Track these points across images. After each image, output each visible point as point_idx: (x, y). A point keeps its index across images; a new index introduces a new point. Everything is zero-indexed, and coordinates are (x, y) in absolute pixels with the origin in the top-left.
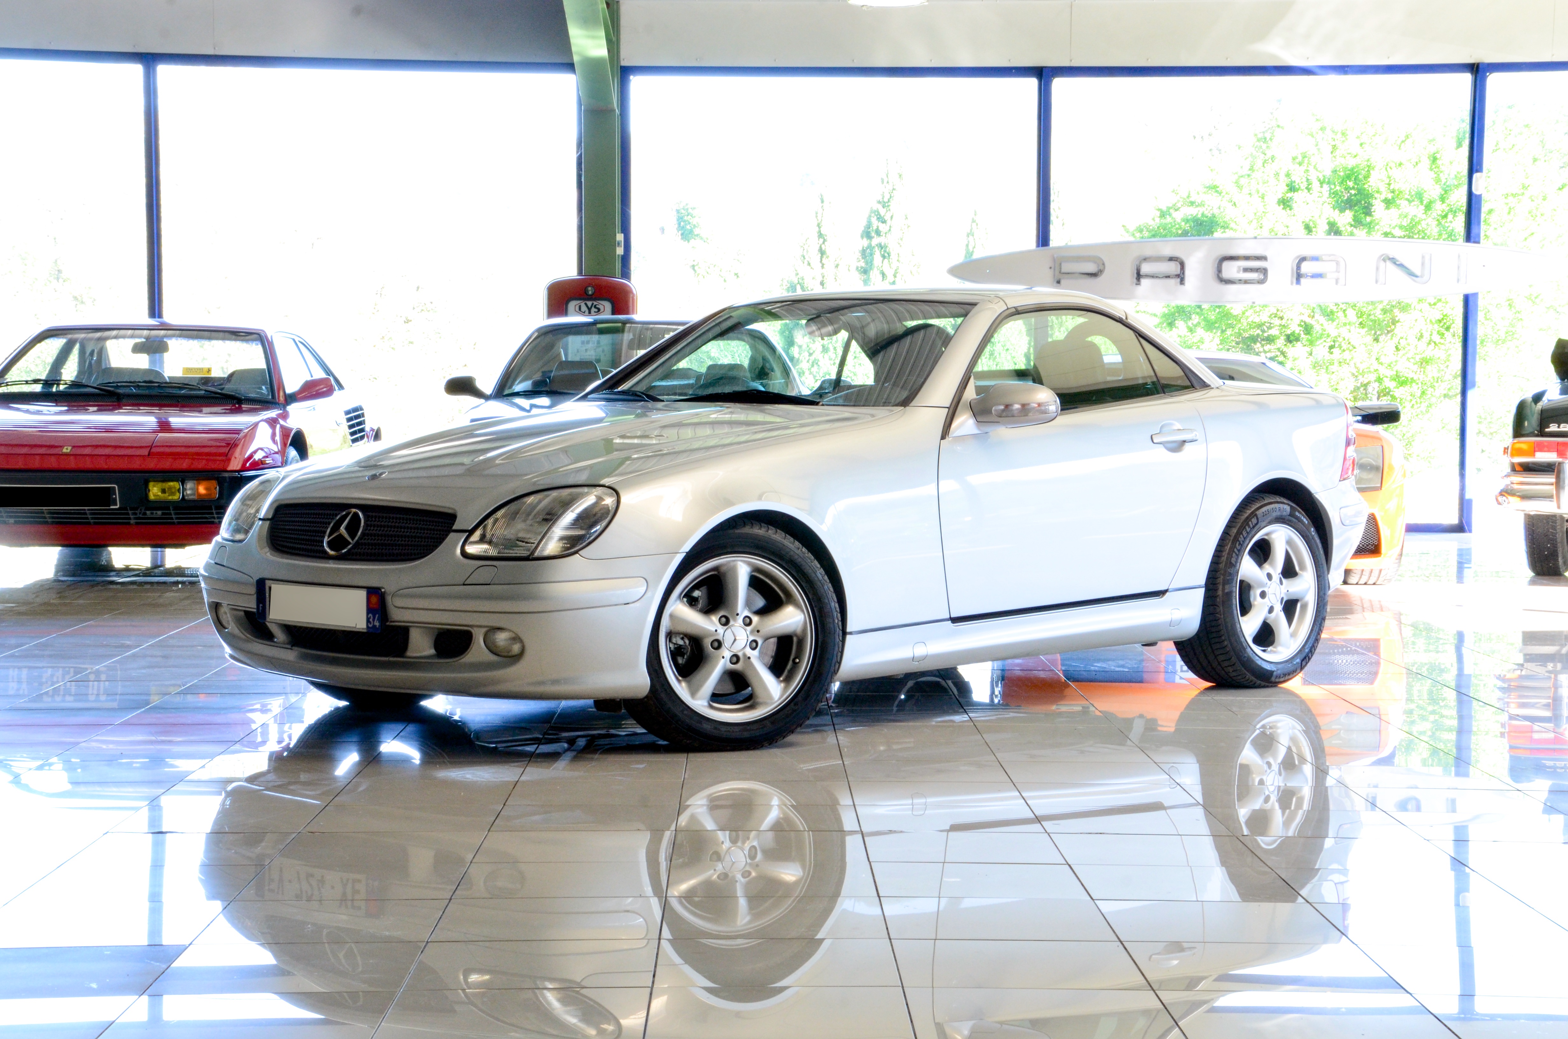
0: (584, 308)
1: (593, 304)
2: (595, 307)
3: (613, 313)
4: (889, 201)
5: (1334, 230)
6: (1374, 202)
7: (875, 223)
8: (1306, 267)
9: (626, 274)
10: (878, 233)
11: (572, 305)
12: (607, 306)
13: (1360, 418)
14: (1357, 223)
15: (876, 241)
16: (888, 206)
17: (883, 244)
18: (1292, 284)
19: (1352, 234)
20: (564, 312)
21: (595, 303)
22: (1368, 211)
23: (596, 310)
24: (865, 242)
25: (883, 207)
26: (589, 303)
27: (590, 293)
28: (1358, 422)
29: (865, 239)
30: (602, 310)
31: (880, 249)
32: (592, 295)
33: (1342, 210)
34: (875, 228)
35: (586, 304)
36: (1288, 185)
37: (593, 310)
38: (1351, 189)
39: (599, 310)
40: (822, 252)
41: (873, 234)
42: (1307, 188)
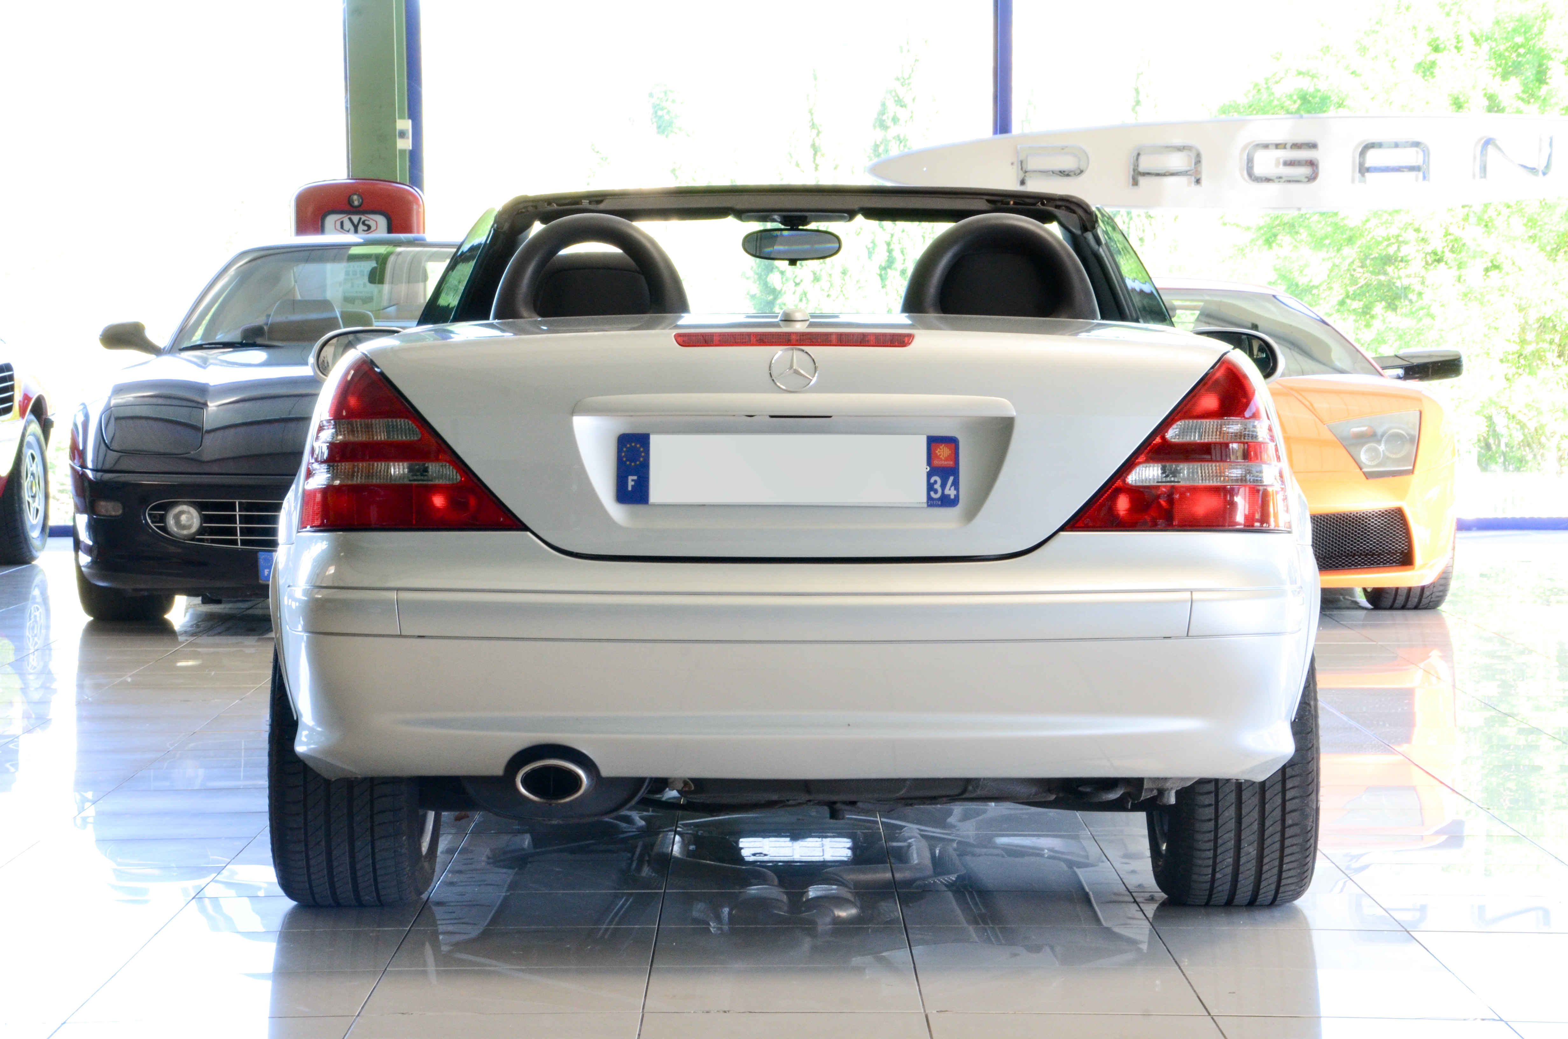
0: (348, 225)
1: (360, 219)
2: (364, 223)
3: (390, 230)
4: (910, 77)
5: (1494, 106)
6: (1549, 64)
7: (892, 109)
8: (1373, 158)
9: (416, 179)
10: (895, 120)
11: (331, 220)
12: (379, 222)
13: (1401, 372)
14: (1529, 96)
15: (893, 131)
16: (909, 84)
17: (902, 137)
18: (1353, 181)
19: (1519, 112)
20: (320, 229)
21: (363, 218)
22: (1541, 77)
23: (366, 228)
24: (878, 135)
25: (903, 86)
26: (356, 218)
27: (356, 203)
28: (1399, 378)
29: (878, 129)
30: (373, 227)
31: (898, 142)
32: (360, 206)
33: (1505, 76)
34: (891, 115)
35: (350, 219)
36: (1430, 44)
37: (361, 227)
38: (1519, 47)
39: (369, 227)
40: (815, 149)
41: (889, 123)
42: (1456, 47)
